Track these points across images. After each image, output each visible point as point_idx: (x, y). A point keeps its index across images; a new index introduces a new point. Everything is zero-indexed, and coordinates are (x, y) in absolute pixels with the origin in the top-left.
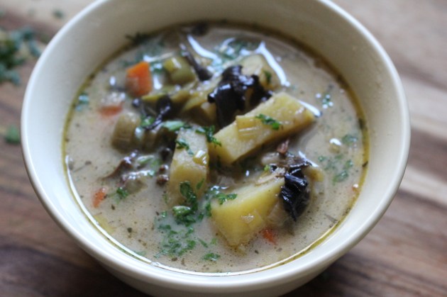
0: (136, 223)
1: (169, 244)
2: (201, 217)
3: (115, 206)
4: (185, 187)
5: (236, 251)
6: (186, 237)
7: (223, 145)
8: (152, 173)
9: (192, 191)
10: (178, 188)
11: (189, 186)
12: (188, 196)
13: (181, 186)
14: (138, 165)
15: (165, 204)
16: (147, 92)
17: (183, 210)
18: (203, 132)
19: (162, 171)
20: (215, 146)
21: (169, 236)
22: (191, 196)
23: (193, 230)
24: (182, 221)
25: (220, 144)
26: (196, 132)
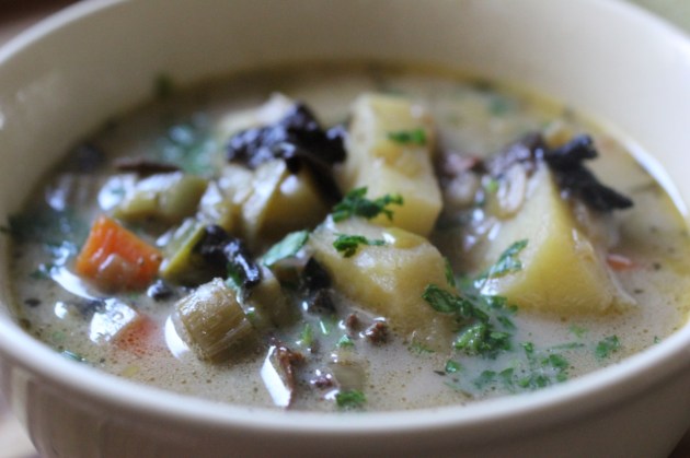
2: (507, 323)
4: (432, 296)
5: (621, 314)
6: (535, 360)
7: (406, 197)
8: (345, 338)
9: (449, 295)
10: (424, 308)
11: (437, 290)
12: (455, 307)
13: (428, 300)
14: (309, 350)
15: (433, 355)
16: (160, 260)
17: (474, 332)
18: (345, 213)
19: (355, 325)
20: (390, 214)
21: (510, 383)
22: (459, 303)
23: (530, 344)
24: (493, 349)
25: (399, 201)
26: (336, 220)
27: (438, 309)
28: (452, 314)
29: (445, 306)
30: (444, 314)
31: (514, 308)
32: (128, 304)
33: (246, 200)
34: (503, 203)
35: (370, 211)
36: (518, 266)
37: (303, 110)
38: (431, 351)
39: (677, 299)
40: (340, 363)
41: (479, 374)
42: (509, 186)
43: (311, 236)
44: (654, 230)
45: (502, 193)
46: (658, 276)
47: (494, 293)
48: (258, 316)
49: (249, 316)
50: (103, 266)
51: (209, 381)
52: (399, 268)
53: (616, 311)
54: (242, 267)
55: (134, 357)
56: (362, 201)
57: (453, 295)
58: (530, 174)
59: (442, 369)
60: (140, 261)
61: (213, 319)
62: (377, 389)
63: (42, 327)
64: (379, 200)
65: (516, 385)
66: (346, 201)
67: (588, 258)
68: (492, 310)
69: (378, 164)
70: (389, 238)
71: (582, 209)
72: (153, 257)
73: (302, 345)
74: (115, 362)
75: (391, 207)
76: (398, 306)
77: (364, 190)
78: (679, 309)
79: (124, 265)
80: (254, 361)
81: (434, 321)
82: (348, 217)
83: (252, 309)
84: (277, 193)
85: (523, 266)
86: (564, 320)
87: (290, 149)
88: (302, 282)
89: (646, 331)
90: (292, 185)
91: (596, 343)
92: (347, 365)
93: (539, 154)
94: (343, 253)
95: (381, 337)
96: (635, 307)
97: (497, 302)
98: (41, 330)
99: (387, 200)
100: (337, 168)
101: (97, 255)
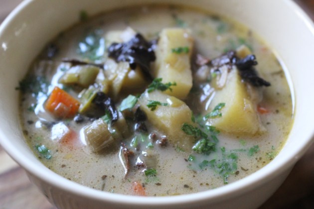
0: (182, 178)
1: (221, 169)
2: (214, 138)
3: (158, 182)
4: (186, 128)
5: (261, 135)
6: (225, 155)
7: (177, 83)
8: (150, 144)
9: (192, 127)
10: (182, 133)
11: (187, 125)
12: (194, 132)
13: (184, 130)
14: (136, 149)
15: (185, 152)
16: (79, 105)
17: (201, 143)
18: (153, 88)
19: (155, 138)
20: (171, 90)
21: (214, 166)
22: (196, 130)
23: (224, 148)
24: (208, 150)
25: (175, 84)
26: (149, 92)
27: (187, 133)
28: (193, 135)
29: (190, 132)
30: (190, 136)
31: (218, 131)
32: (66, 125)
33: (114, 79)
34: (218, 83)
35: (163, 88)
36: (221, 115)
37: (139, 36)
38: (184, 151)
39: (284, 128)
40: (147, 156)
41: (202, 161)
42: (220, 75)
43: (138, 99)
44: (278, 94)
45: (218, 78)
46: (277, 116)
47: (210, 125)
48: (116, 133)
49: (113, 134)
50: (56, 109)
51: (97, 162)
52: (173, 117)
53: (259, 134)
54: (111, 112)
55: (69, 150)
56: (160, 84)
57: (194, 127)
58: (229, 71)
59: (187, 158)
60: (71, 106)
61: (98, 137)
62: (161, 168)
63: (33, 134)
64: (167, 84)
65: (216, 167)
66: (154, 83)
67: (250, 112)
68: (209, 132)
69: (167, 66)
70: (169, 101)
71: (249, 87)
72: (76, 104)
73: (133, 147)
74: (62, 152)
75: (172, 87)
76: (171, 132)
77: (161, 79)
78: (284, 133)
79: (65, 108)
80: (114, 154)
81: (186, 138)
82: (154, 90)
83: (114, 131)
84: (126, 77)
85: (223, 115)
86: (238, 137)
87: (132, 59)
88: (135, 118)
89: (269, 143)
90: (132, 74)
91: (250, 148)
92: (150, 157)
93: (234, 61)
94: (150, 108)
95: (165, 144)
96: (267, 132)
97: (212, 129)
98: (32, 136)
99: (170, 84)
100: (152, 63)
101: (54, 103)
